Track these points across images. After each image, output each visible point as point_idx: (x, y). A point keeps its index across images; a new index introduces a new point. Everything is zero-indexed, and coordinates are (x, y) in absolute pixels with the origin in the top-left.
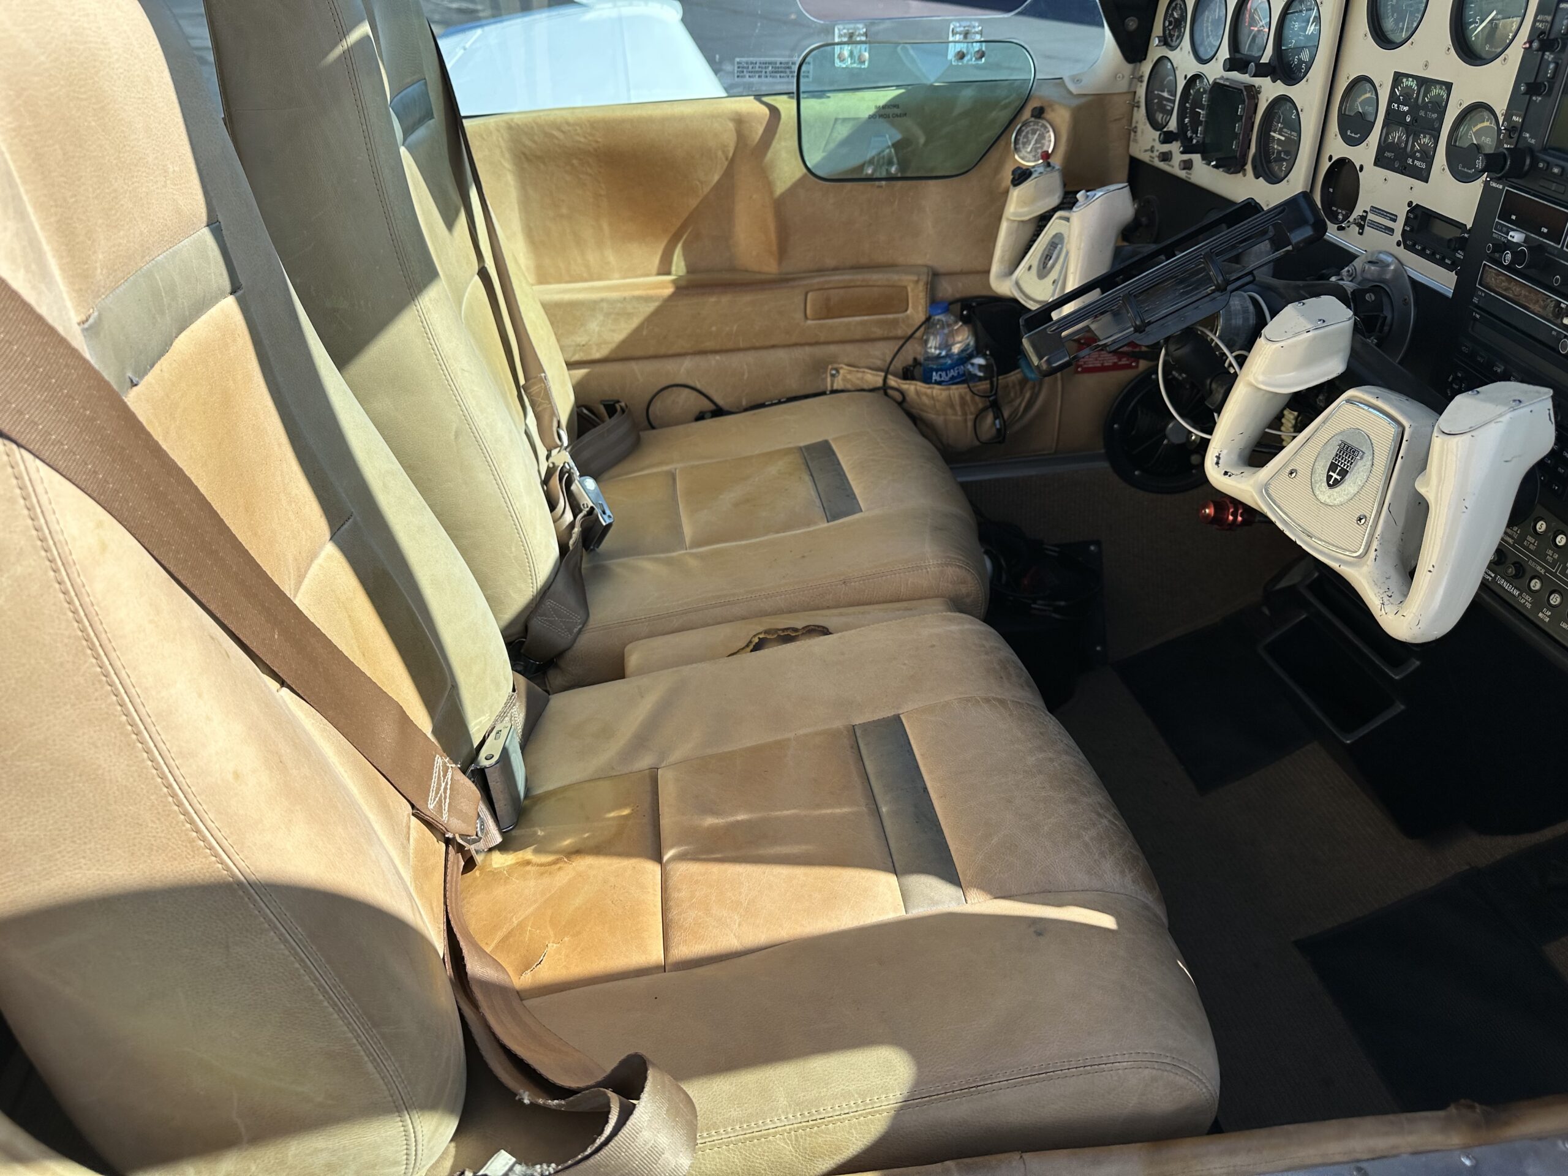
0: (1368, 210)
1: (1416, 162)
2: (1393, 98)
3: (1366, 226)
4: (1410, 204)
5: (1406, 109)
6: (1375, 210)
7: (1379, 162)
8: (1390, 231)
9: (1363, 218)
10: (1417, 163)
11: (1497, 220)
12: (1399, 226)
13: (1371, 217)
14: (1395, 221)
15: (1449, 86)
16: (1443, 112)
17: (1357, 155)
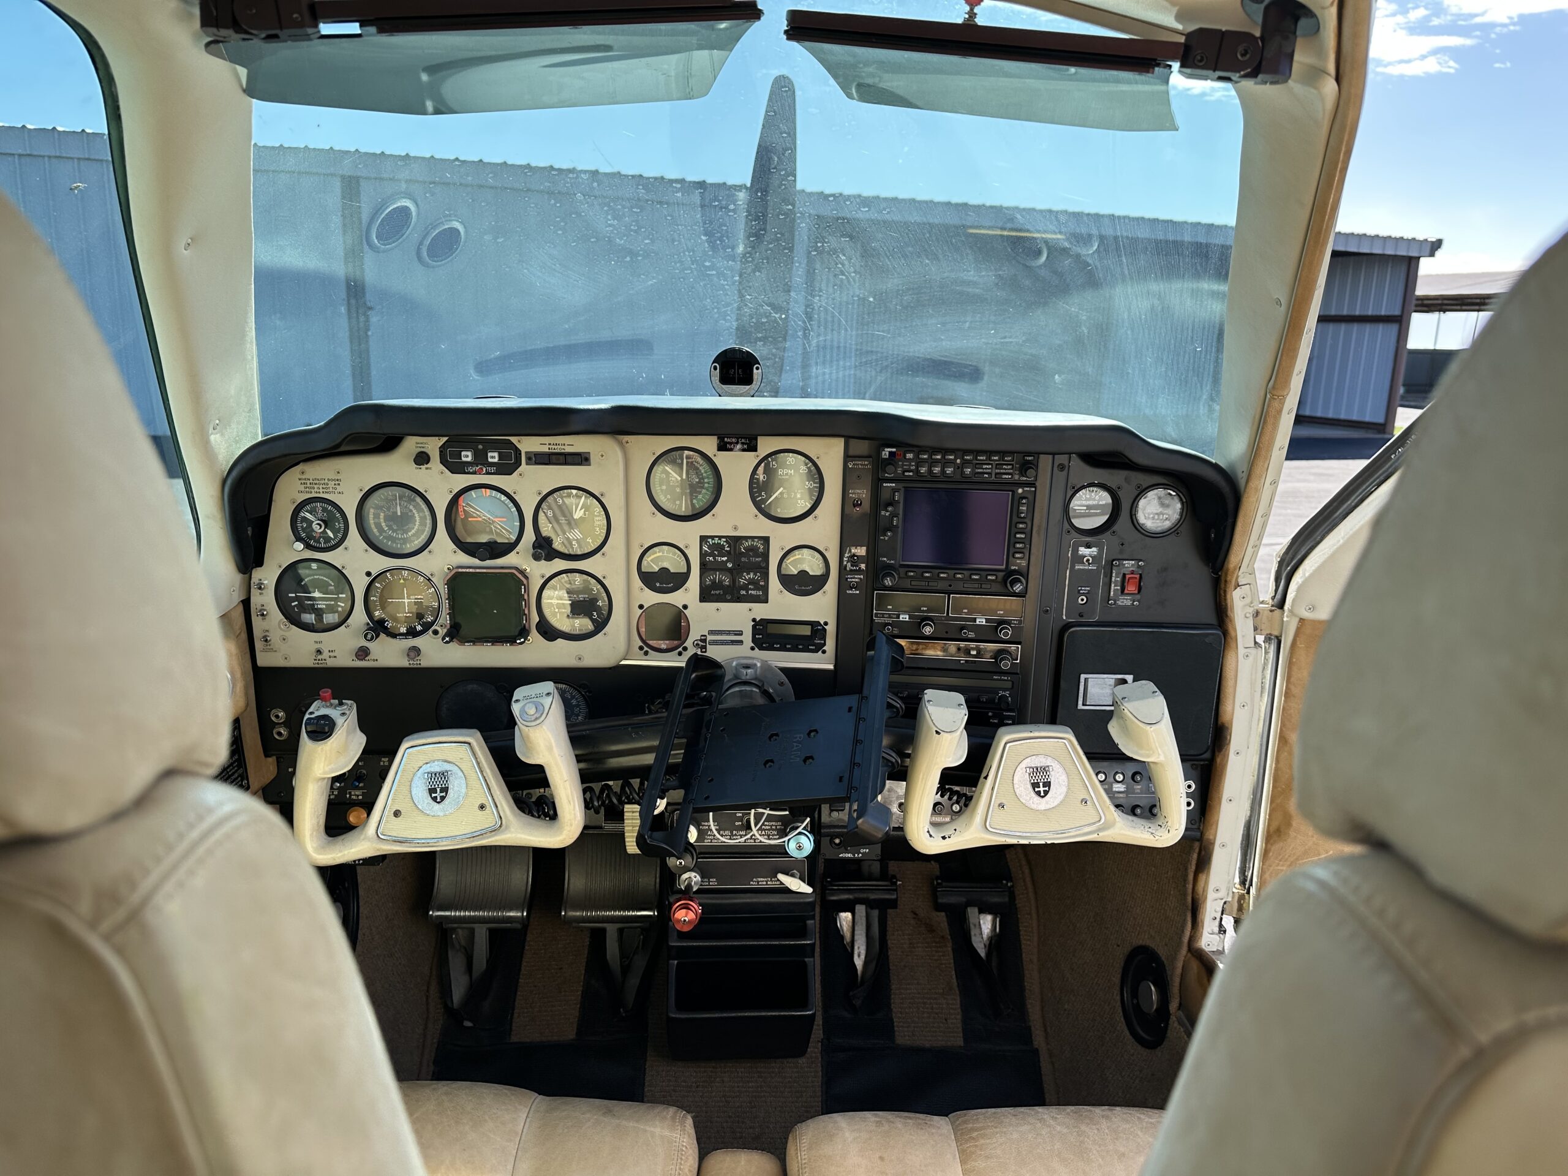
0: (707, 634)
1: (750, 592)
2: (703, 555)
3: (708, 645)
4: (754, 620)
5: (725, 559)
6: (711, 632)
7: (703, 599)
8: (741, 642)
9: (703, 640)
10: (753, 592)
11: (875, 611)
12: (747, 637)
13: (709, 638)
14: (741, 634)
15: (766, 540)
16: (766, 556)
17: (676, 598)
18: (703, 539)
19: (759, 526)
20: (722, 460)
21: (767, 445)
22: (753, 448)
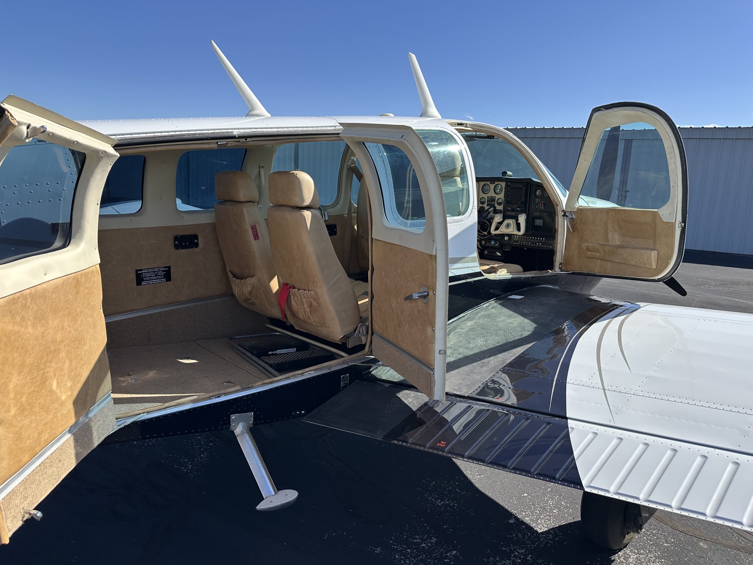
2: (487, 199)
5: (490, 200)
15: (495, 197)
16: (495, 200)
17: (484, 206)
18: (488, 197)
19: (494, 195)
20: (491, 185)
21: (496, 183)
22: (494, 184)
